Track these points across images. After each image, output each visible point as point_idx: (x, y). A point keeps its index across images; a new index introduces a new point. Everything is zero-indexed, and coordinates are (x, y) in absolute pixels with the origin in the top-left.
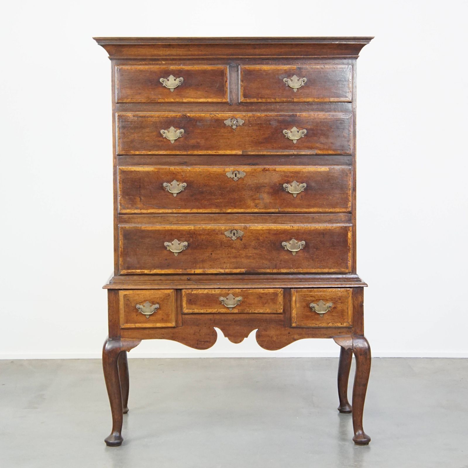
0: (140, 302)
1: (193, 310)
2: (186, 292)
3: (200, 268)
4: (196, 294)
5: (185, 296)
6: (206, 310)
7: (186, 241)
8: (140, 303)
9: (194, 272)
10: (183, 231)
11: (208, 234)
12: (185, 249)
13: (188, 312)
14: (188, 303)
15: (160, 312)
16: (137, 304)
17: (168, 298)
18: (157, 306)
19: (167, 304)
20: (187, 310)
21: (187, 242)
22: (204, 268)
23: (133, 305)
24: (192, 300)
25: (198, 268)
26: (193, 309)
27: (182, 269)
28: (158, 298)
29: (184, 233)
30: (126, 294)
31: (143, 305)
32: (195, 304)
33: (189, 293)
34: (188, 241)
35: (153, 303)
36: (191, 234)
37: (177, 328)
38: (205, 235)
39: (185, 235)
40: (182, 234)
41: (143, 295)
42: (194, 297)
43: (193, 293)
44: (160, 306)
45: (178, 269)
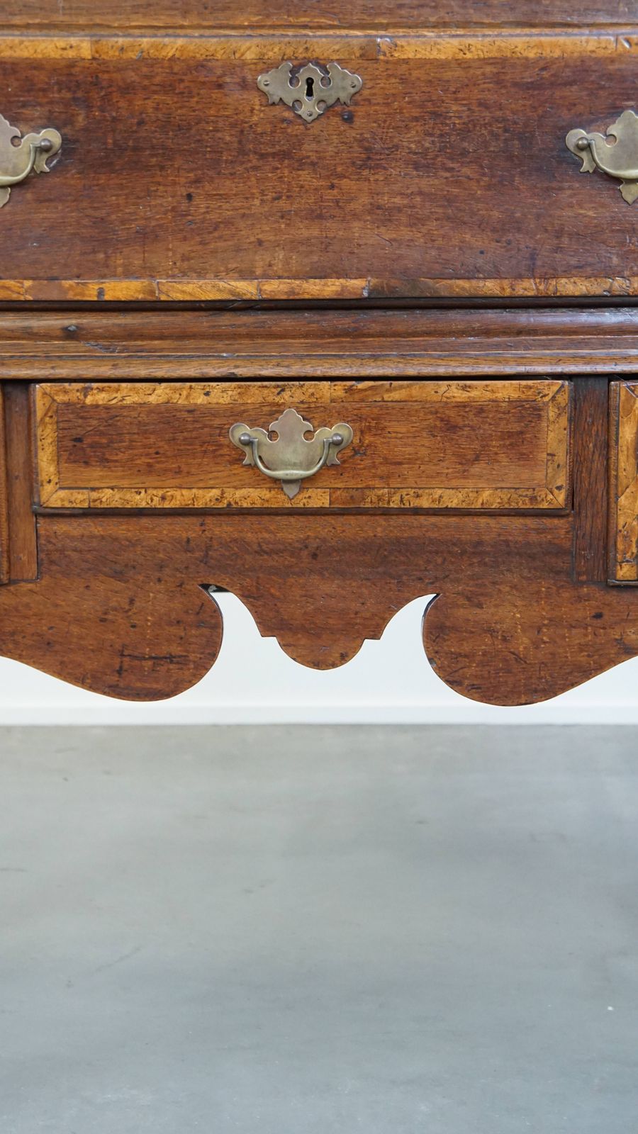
1: (95, 495)
2: (54, 400)
3: (128, 274)
4: (107, 408)
5: (47, 419)
6: (160, 493)
7: (50, 122)
9: (101, 292)
10: (36, 65)
11: (167, 88)
12: (47, 170)
13: (67, 505)
14: (65, 455)
20: (62, 494)
21: (58, 128)
22: (149, 271)
24: (88, 441)
25: (120, 270)
26: (93, 489)
27: (33, 279)
29: (41, 77)
32: (104, 461)
33: (68, 404)
34: (65, 125)
36: (78, 85)
37: (12, 588)
38: (155, 92)
39: (44, 90)
40: (29, 87)
42: (95, 422)
43: (89, 400)
45: (14, 278)
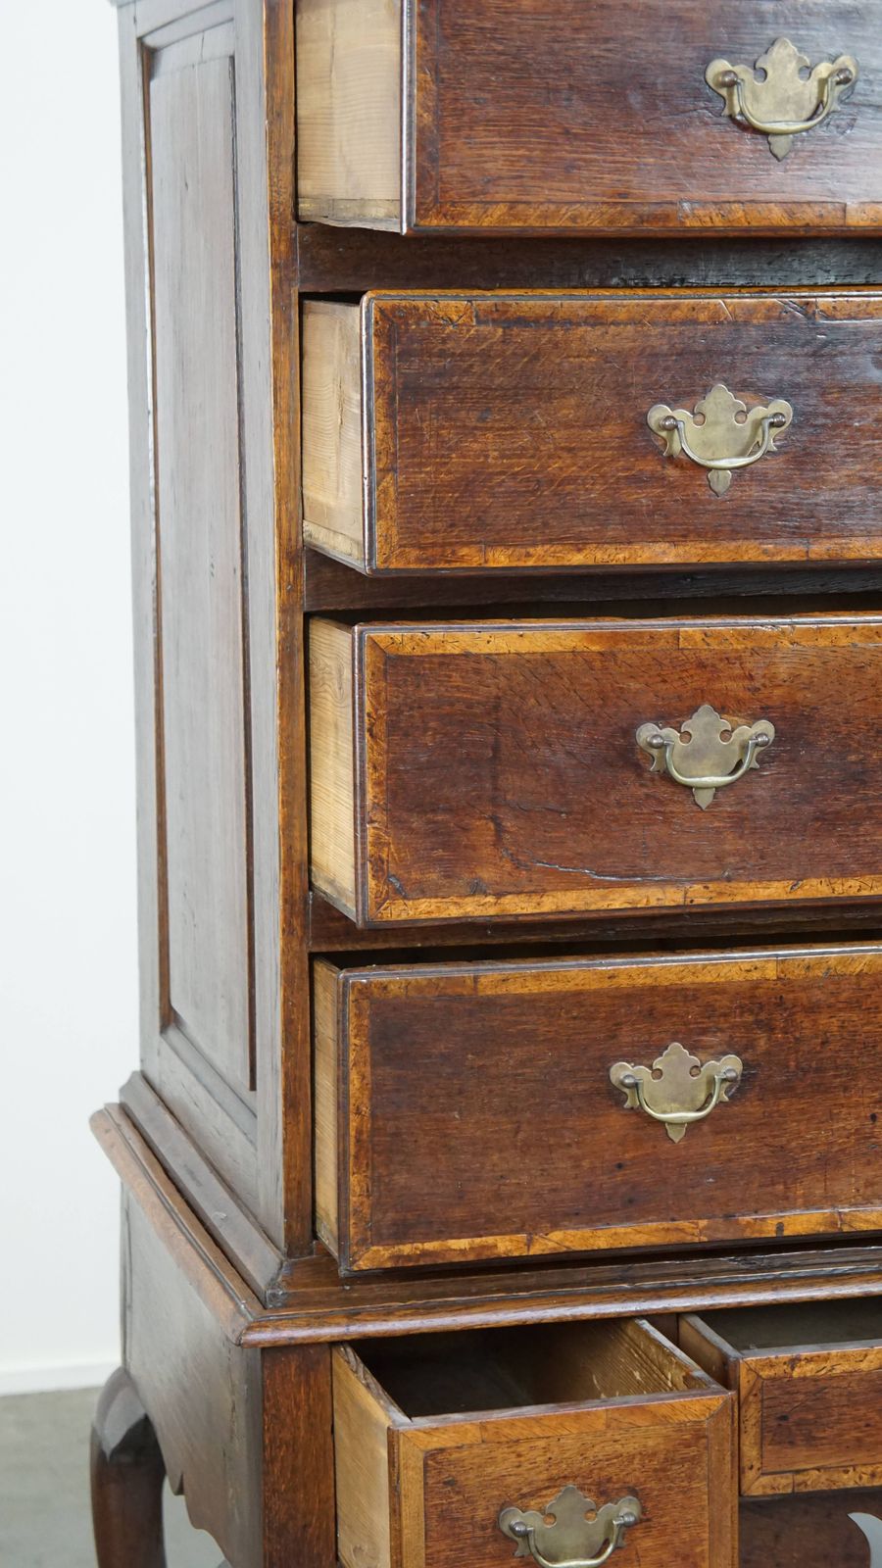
0: (525, 1490)
1: (799, 1478)
2: (759, 1376)
3: (809, 1204)
4: (815, 1380)
5: (751, 1398)
6: (870, 1469)
7: (731, 1048)
8: (523, 1498)
9: (780, 1227)
10: (716, 989)
11: (853, 1005)
12: (726, 1099)
13: (770, 1492)
14: (769, 1436)
15: (648, 1543)
16: (503, 1506)
17: (692, 1451)
18: (626, 1510)
19: (684, 1491)
20: (765, 1480)
21: (738, 1054)
22: (831, 1199)
23: (481, 1514)
24: (793, 1418)
25: (800, 1201)
26: (798, 1472)
27: (709, 1218)
28: (631, 1458)
29: (723, 1002)
30: (442, 1450)
31: (542, 1511)
32: (811, 1441)
33: (773, 1379)
34: (746, 1048)
35: (604, 1492)
36: (761, 1007)
38: (840, 1010)
39: (725, 1015)
40: (709, 1011)
41: (542, 1443)
42: (801, 1397)
43: (795, 1374)
44: (643, 1510)
45: (687, 1218)
